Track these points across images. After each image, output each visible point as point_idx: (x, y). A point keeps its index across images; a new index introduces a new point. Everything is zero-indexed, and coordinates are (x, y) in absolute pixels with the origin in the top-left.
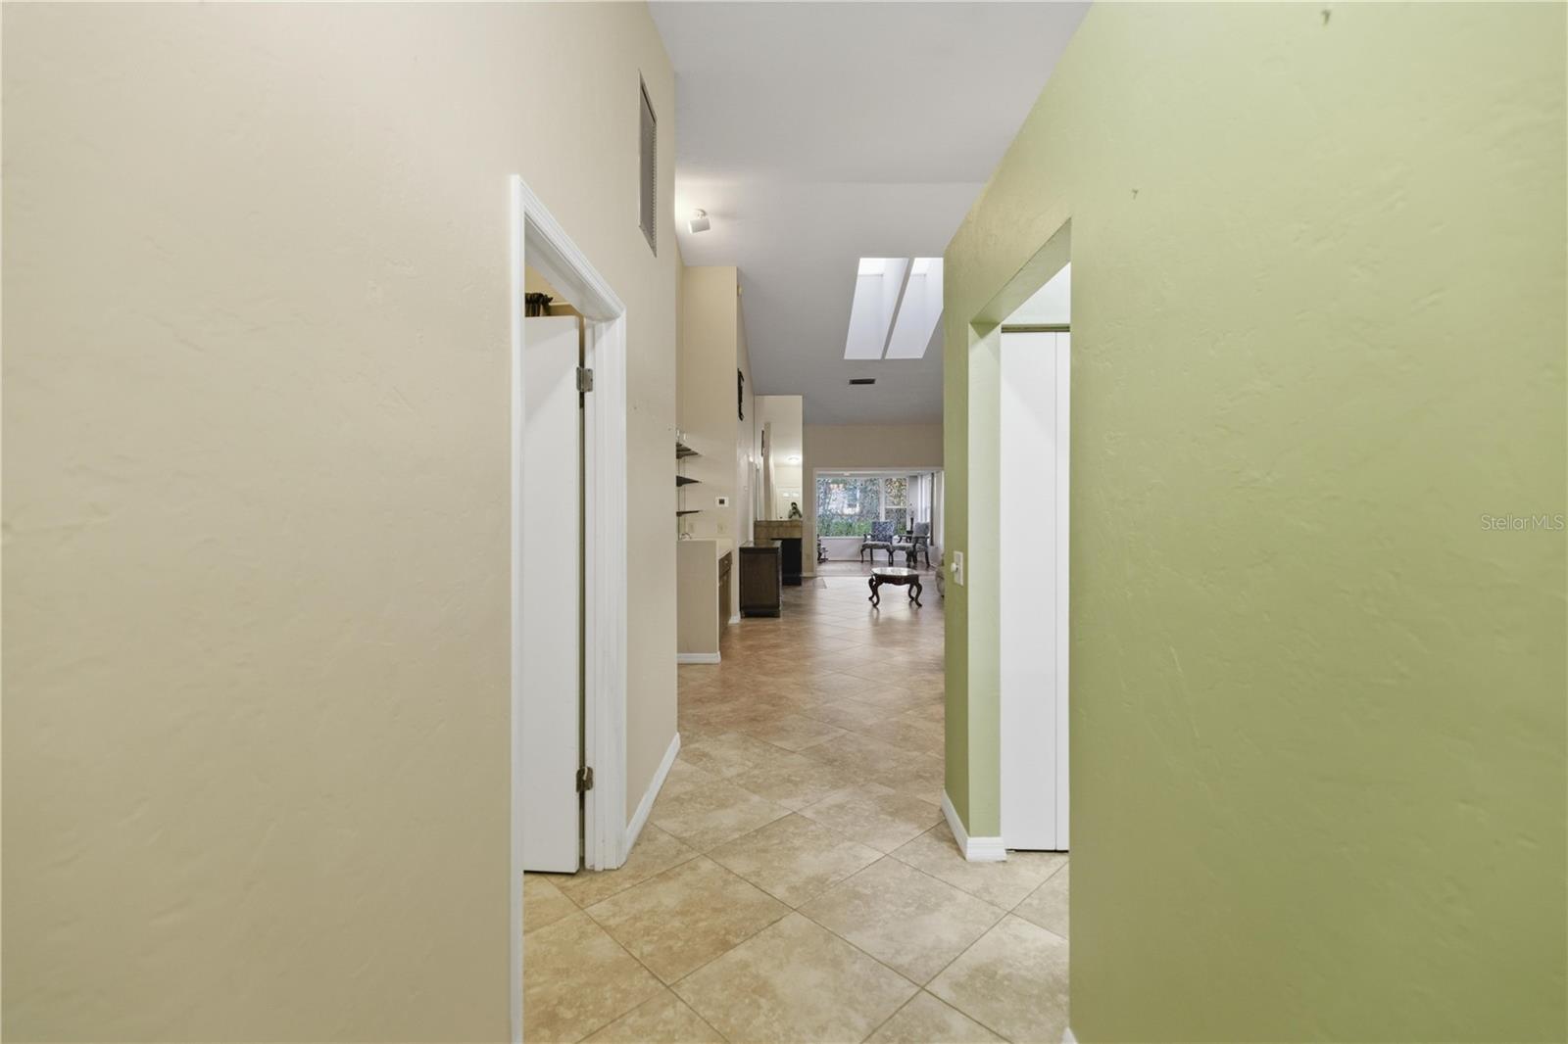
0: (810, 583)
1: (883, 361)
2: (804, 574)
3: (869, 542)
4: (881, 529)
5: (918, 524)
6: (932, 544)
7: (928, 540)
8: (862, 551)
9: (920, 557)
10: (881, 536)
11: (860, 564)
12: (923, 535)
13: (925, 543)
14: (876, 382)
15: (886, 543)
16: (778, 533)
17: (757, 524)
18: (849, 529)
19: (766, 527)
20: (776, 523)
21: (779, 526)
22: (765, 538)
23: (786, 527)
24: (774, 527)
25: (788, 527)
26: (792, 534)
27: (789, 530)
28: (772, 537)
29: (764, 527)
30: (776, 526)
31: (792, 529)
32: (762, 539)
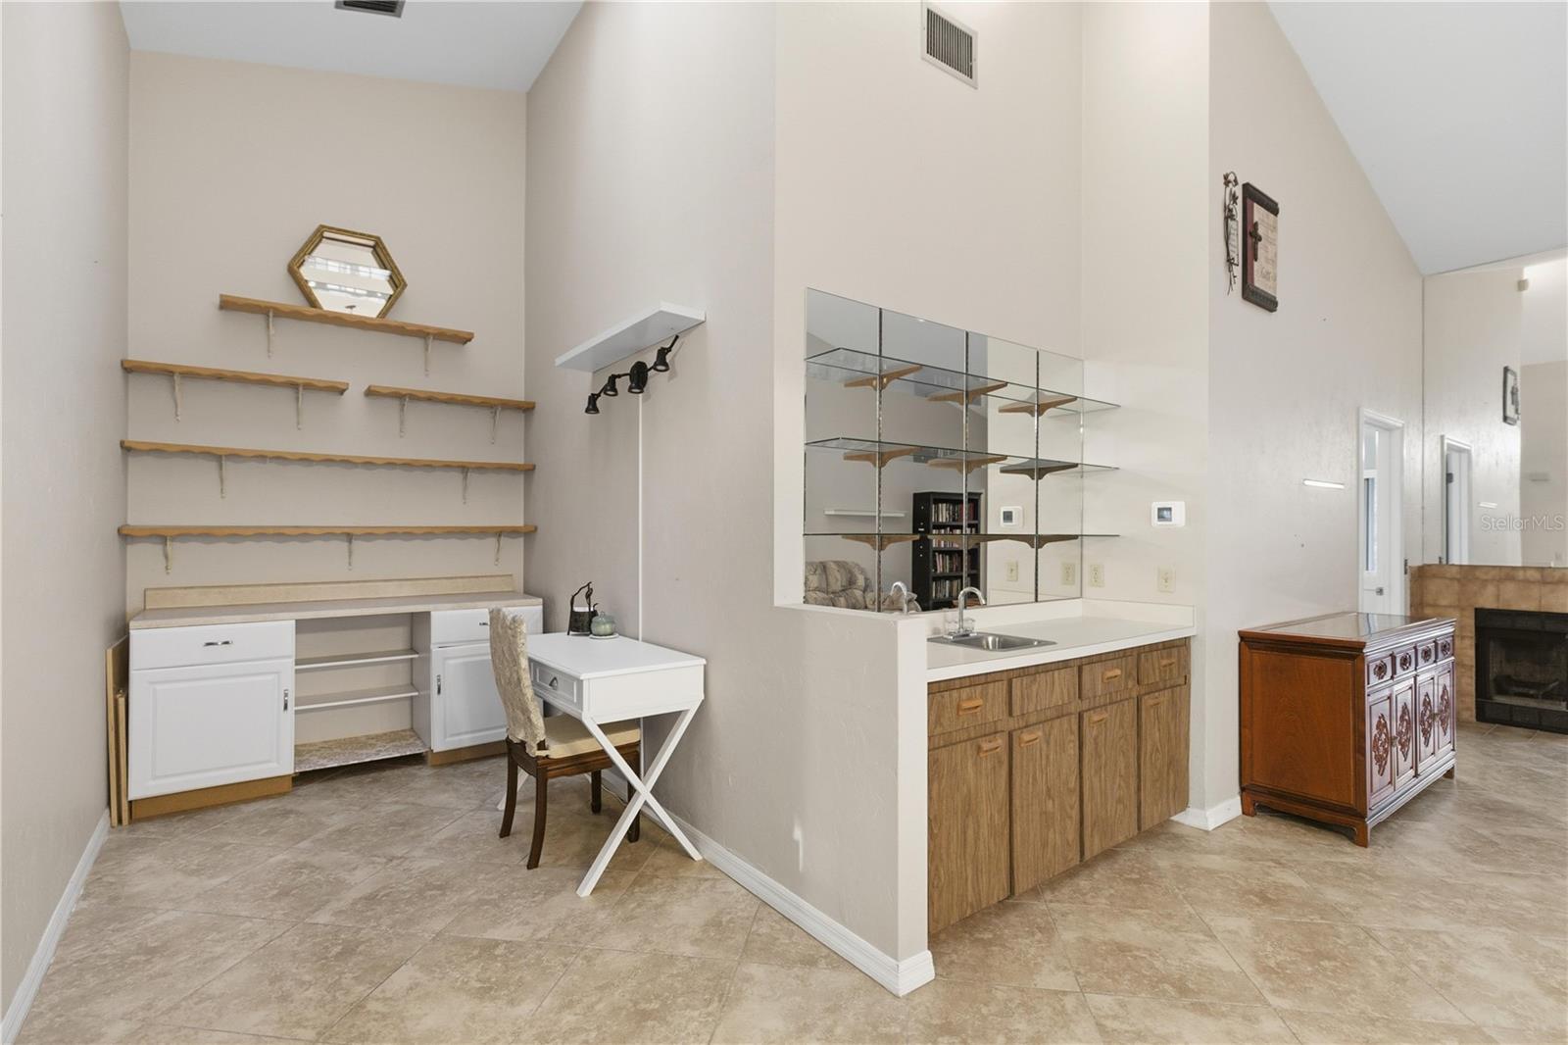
17: (1426, 574)
19: (1459, 580)
20: (1493, 572)
21: (1501, 581)
22: (1454, 607)
23: (1527, 582)
24: (1486, 581)
25: (1533, 582)
26: (1543, 602)
27: (1535, 591)
28: (1477, 606)
29: (1452, 579)
30: (1493, 580)
31: (1549, 587)
32: (1445, 606)
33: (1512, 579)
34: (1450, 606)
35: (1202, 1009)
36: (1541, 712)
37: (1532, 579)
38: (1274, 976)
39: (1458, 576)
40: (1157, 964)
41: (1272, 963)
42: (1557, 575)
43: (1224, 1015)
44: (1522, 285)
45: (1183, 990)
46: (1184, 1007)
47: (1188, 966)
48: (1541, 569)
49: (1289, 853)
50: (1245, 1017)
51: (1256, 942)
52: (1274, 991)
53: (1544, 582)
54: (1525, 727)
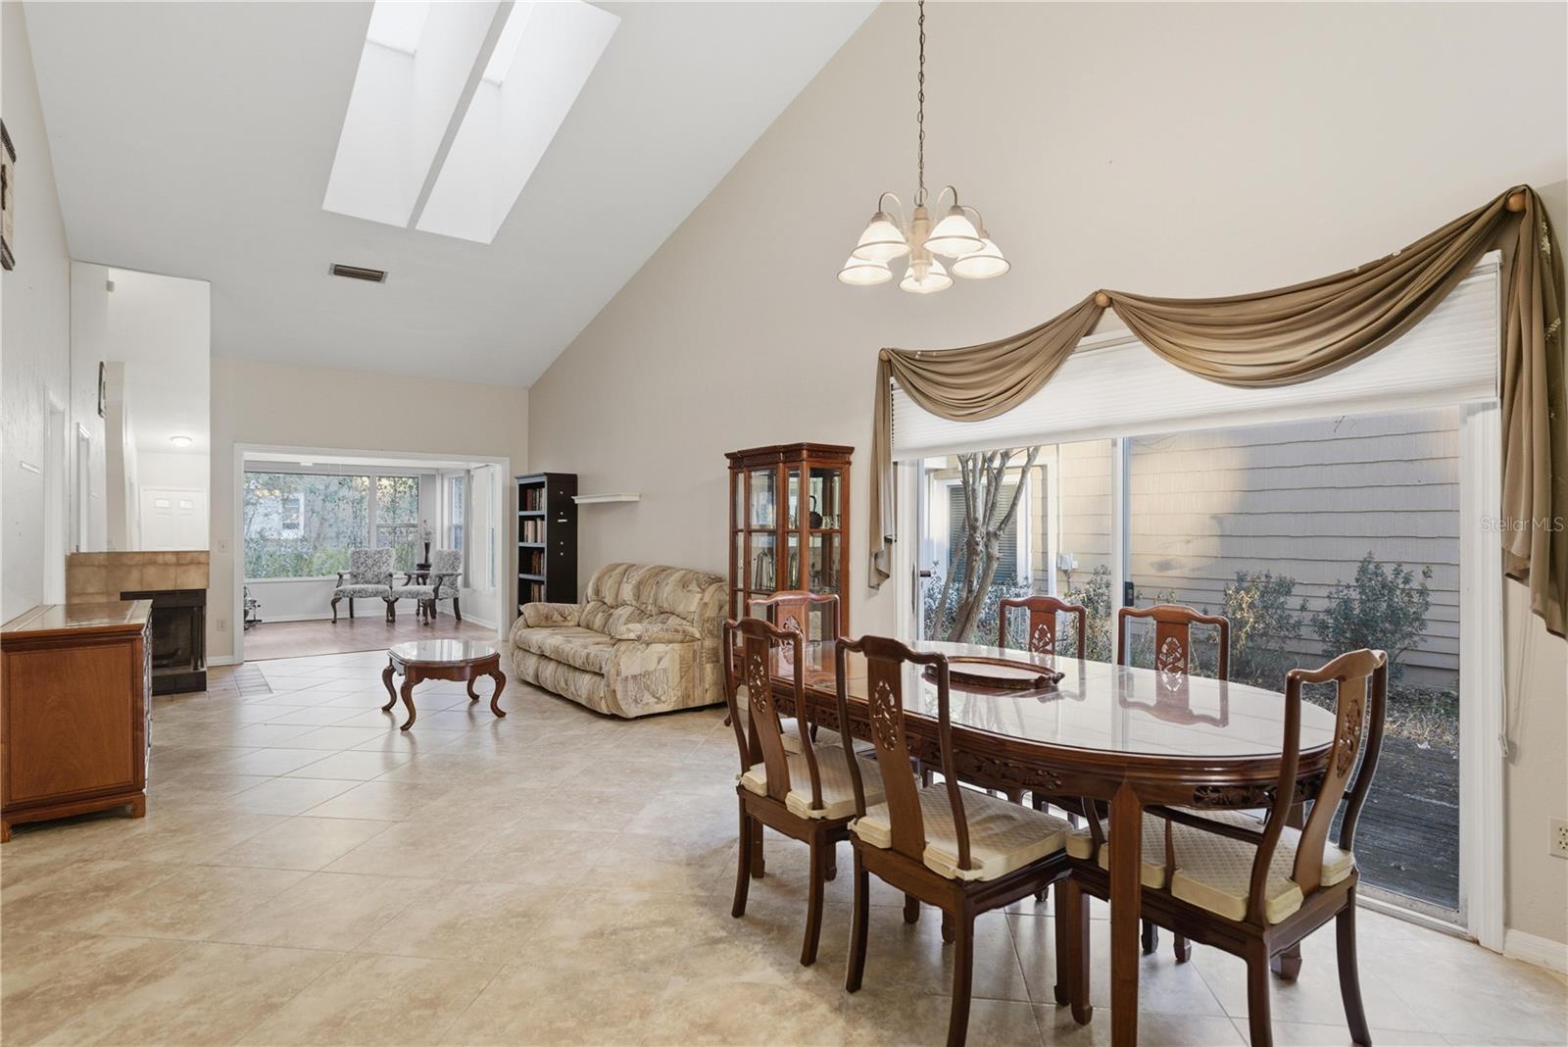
0: (227, 681)
1: (410, 231)
2: (211, 660)
3: (348, 587)
4: (370, 562)
5: (440, 554)
6: (466, 584)
7: (460, 578)
8: (334, 603)
9: (445, 607)
10: (369, 575)
11: (329, 626)
12: (450, 572)
13: (453, 585)
14: (388, 279)
15: (381, 587)
16: (141, 581)
17: (75, 563)
18: (299, 564)
19: (106, 567)
20: (138, 558)
21: (144, 565)
22: (102, 593)
23: (166, 564)
24: (130, 566)
25: (171, 565)
26: (179, 581)
27: (172, 571)
28: (124, 591)
29: (99, 566)
30: (137, 565)
31: (182, 568)
32: (93, 594)
33: (154, 563)
34: (98, 593)
35: (154, 977)
36: (175, 678)
37: (169, 562)
38: (178, 926)
39: (106, 563)
40: (73, 983)
41: (167, 921)
42: (189, 557)
43: (173, 970)
44: (110, 286)
45: (120, 980)
46: (135, 988)
47: (102, 966)
48: (177, 553)
49: (84, 850)
50: (190, 959)
51: (137, 918)
52: (191, 932)
53: (178, 564)
54: (164, 694)
